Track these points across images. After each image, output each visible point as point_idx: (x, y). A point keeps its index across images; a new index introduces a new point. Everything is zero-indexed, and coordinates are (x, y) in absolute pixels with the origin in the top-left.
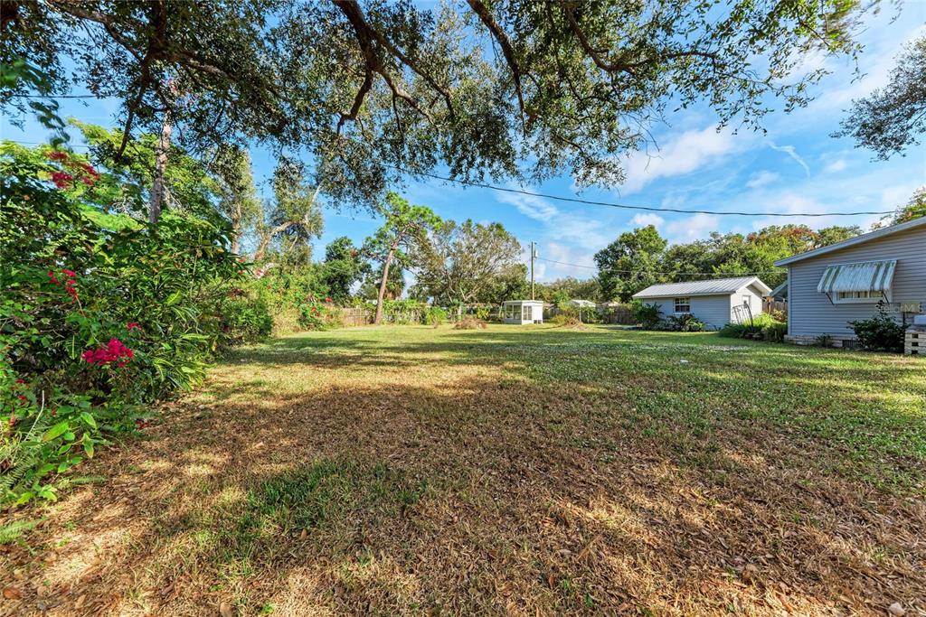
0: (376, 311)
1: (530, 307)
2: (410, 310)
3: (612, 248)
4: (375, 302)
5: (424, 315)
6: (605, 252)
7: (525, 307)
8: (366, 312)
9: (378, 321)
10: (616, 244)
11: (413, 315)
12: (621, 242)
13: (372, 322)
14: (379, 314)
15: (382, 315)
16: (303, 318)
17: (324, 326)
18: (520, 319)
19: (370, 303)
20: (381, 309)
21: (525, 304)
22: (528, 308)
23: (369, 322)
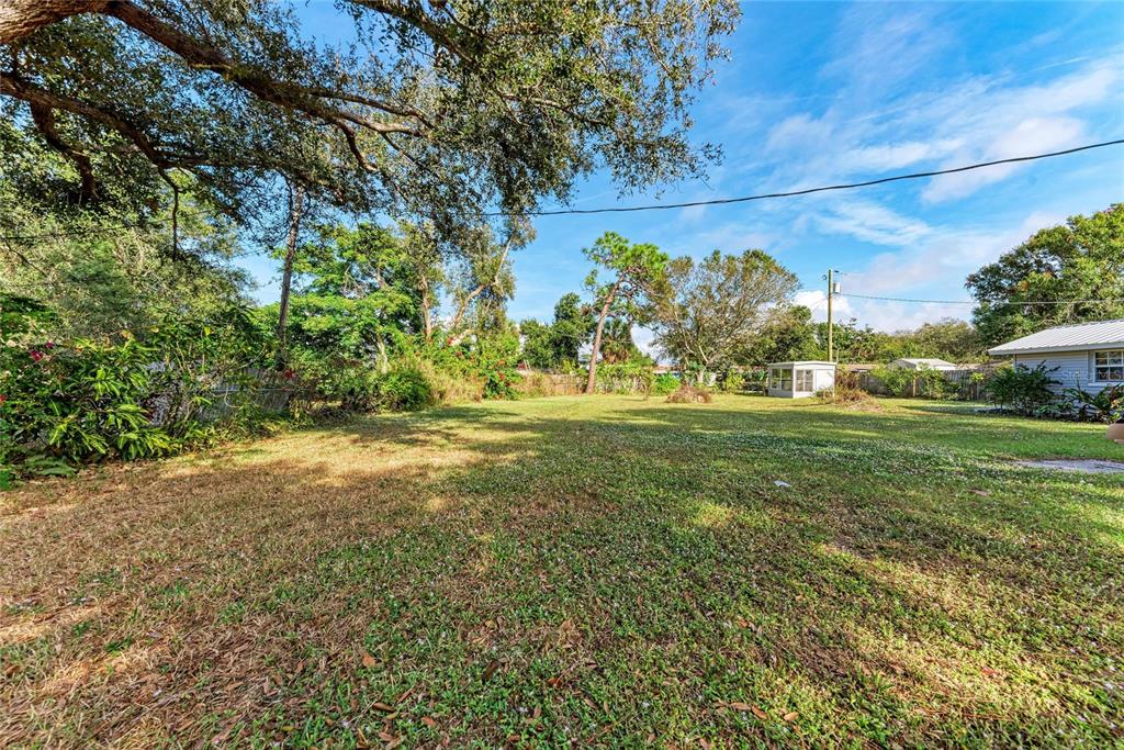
0: (588, 377)
1: (808, 372)
2: (631, 377)
3: (1009, 261)
6: (993, 271)
7: (799, 372)
8: (578, 378)
9: (589, 390)
10: (1020, 253)
11: (635, 383)
12: (1031, 248)
13: (584, 390)
14: (592, 381)
15: (596, 383)
16: (493, 386)
17: (514, 394)
18: (791, 389)
19: (584, 368)
20: (592, 376)
21: (800, 368)
22: (804, 374)
23: (580, 391)
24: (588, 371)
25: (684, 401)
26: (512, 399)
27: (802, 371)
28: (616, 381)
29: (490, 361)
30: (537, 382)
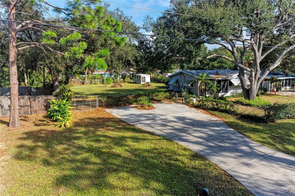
0: (85, 79)
1: (144, 77)
2: (98, 79)
4: (84, 76)
5: (103, 80)
7: (142, 77)
8: (81, 80)
9: (85, 83)
11: (99, 80)
14: (86, 81)
15: (87, 81)
18: (141, 82)
19: (82, 76)
21: (142, 76)
23: (82, 84)
25: (116, 87)
27: (143, 77)
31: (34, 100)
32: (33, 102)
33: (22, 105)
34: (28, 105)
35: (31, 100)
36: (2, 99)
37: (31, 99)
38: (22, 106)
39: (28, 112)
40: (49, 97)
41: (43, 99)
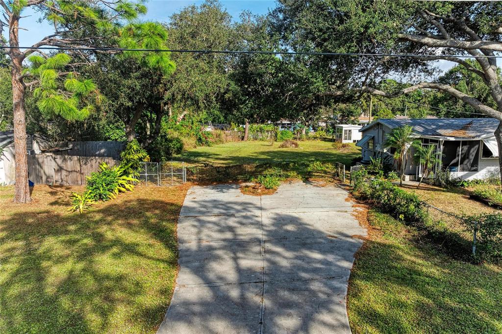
0: (245, 132)
1: (350, 131)
5: (276, 135)
7: (346, 131)
8: (239, 133)
9: (245, 139)
11: (269, 135)
13: (243, 139)
14: (247, 134)
15: (249, 134)
16: (200, 140)
17: (209, 143)
18: (342, 139)
19: (242, 127)
20: (247, 131)
21: (346, 129)
22: (348, 131)
23: (240, 140)
24: (244, 129)
25: (286, 147)
26: (209, 146)
28: (259, 133)
29: (197, 127)
30: (218, 136)
31: (86, 164)
32: (84, 166)
33: (70, 170)
34: (77, 171)
35: (82, 163)
36: (45, 159)
37: (81, 161)
38: (70, 172)
39: (77, 181)
40: (106, 160)
41: (98, 162)
